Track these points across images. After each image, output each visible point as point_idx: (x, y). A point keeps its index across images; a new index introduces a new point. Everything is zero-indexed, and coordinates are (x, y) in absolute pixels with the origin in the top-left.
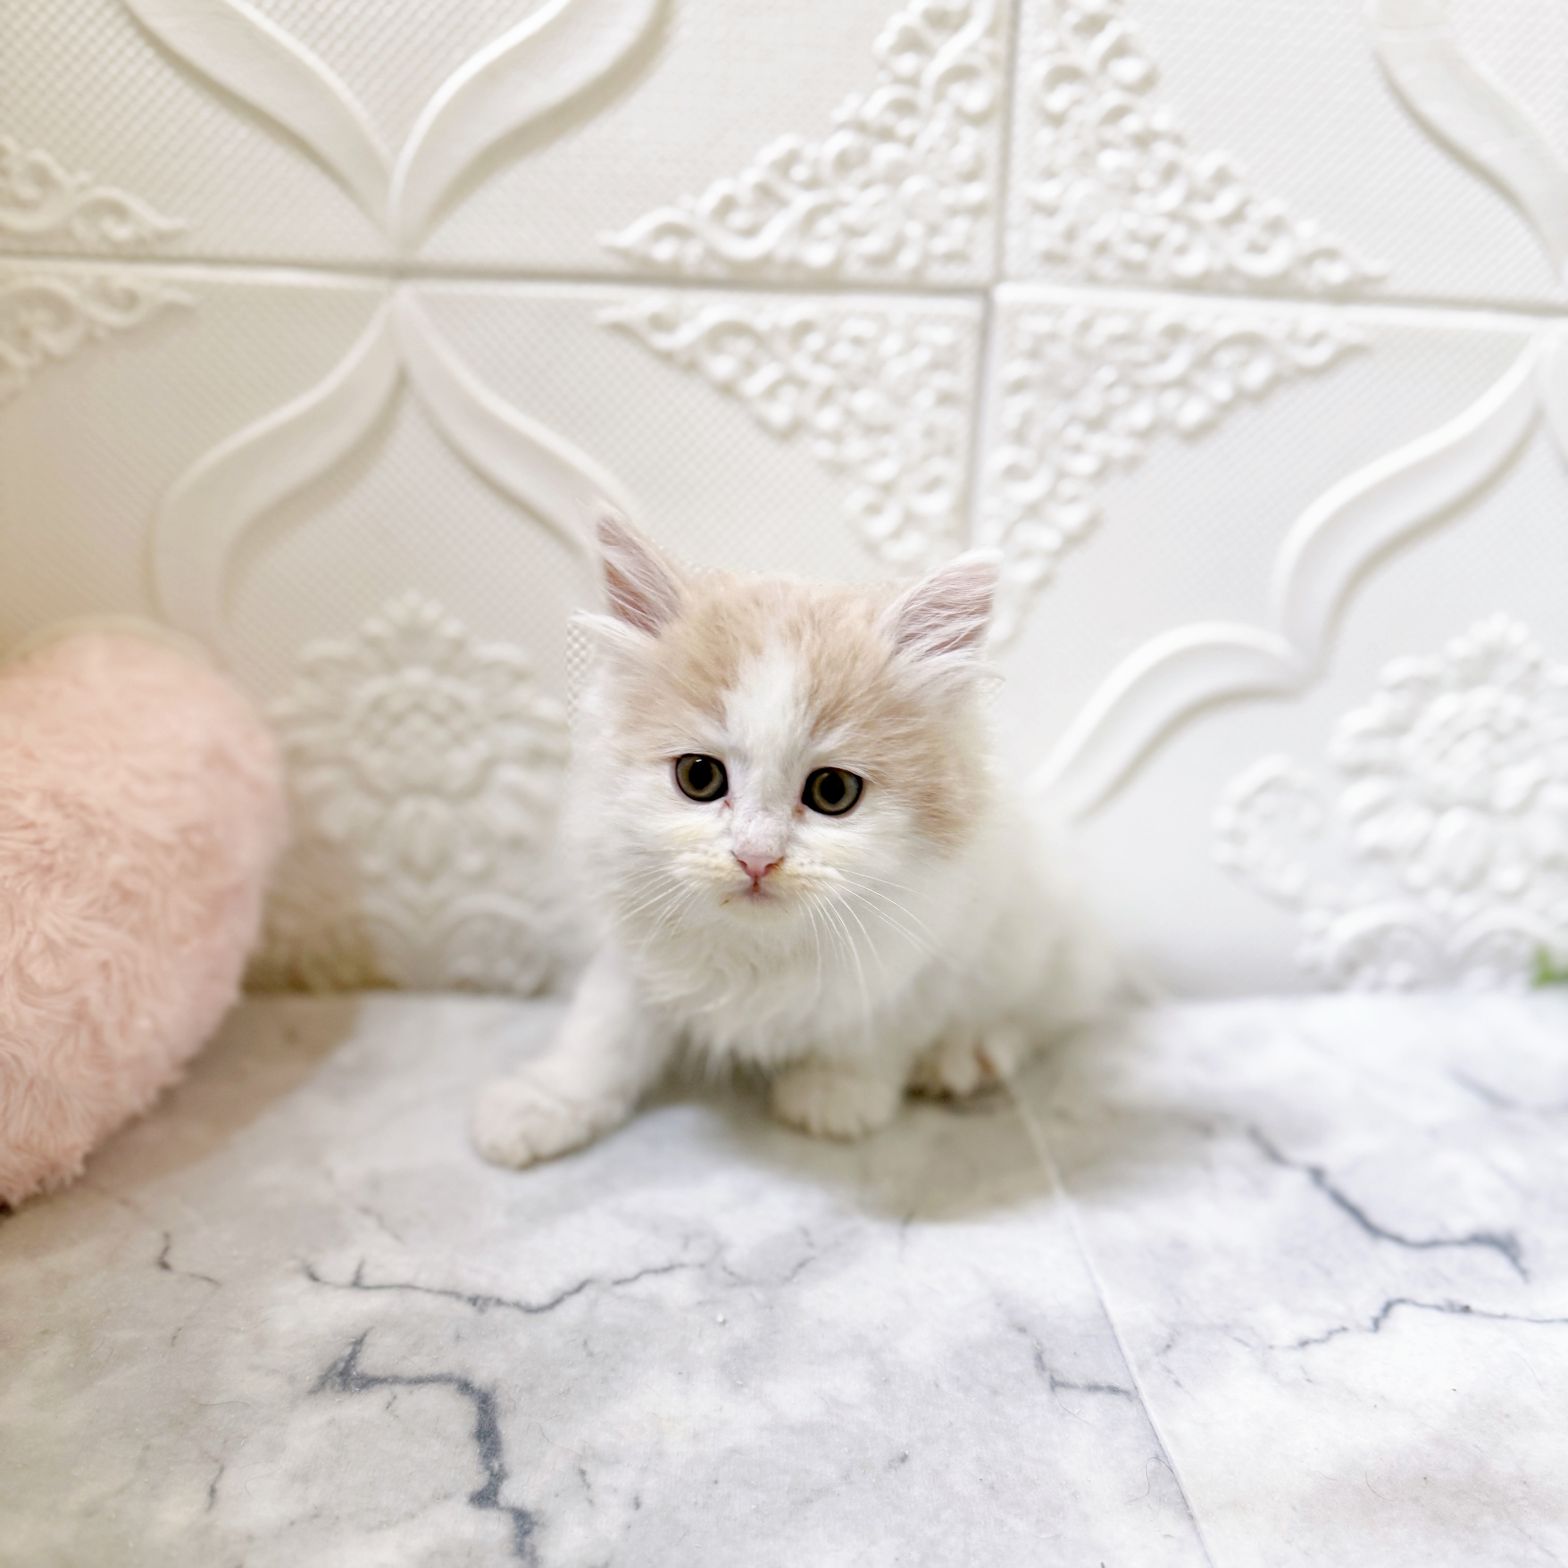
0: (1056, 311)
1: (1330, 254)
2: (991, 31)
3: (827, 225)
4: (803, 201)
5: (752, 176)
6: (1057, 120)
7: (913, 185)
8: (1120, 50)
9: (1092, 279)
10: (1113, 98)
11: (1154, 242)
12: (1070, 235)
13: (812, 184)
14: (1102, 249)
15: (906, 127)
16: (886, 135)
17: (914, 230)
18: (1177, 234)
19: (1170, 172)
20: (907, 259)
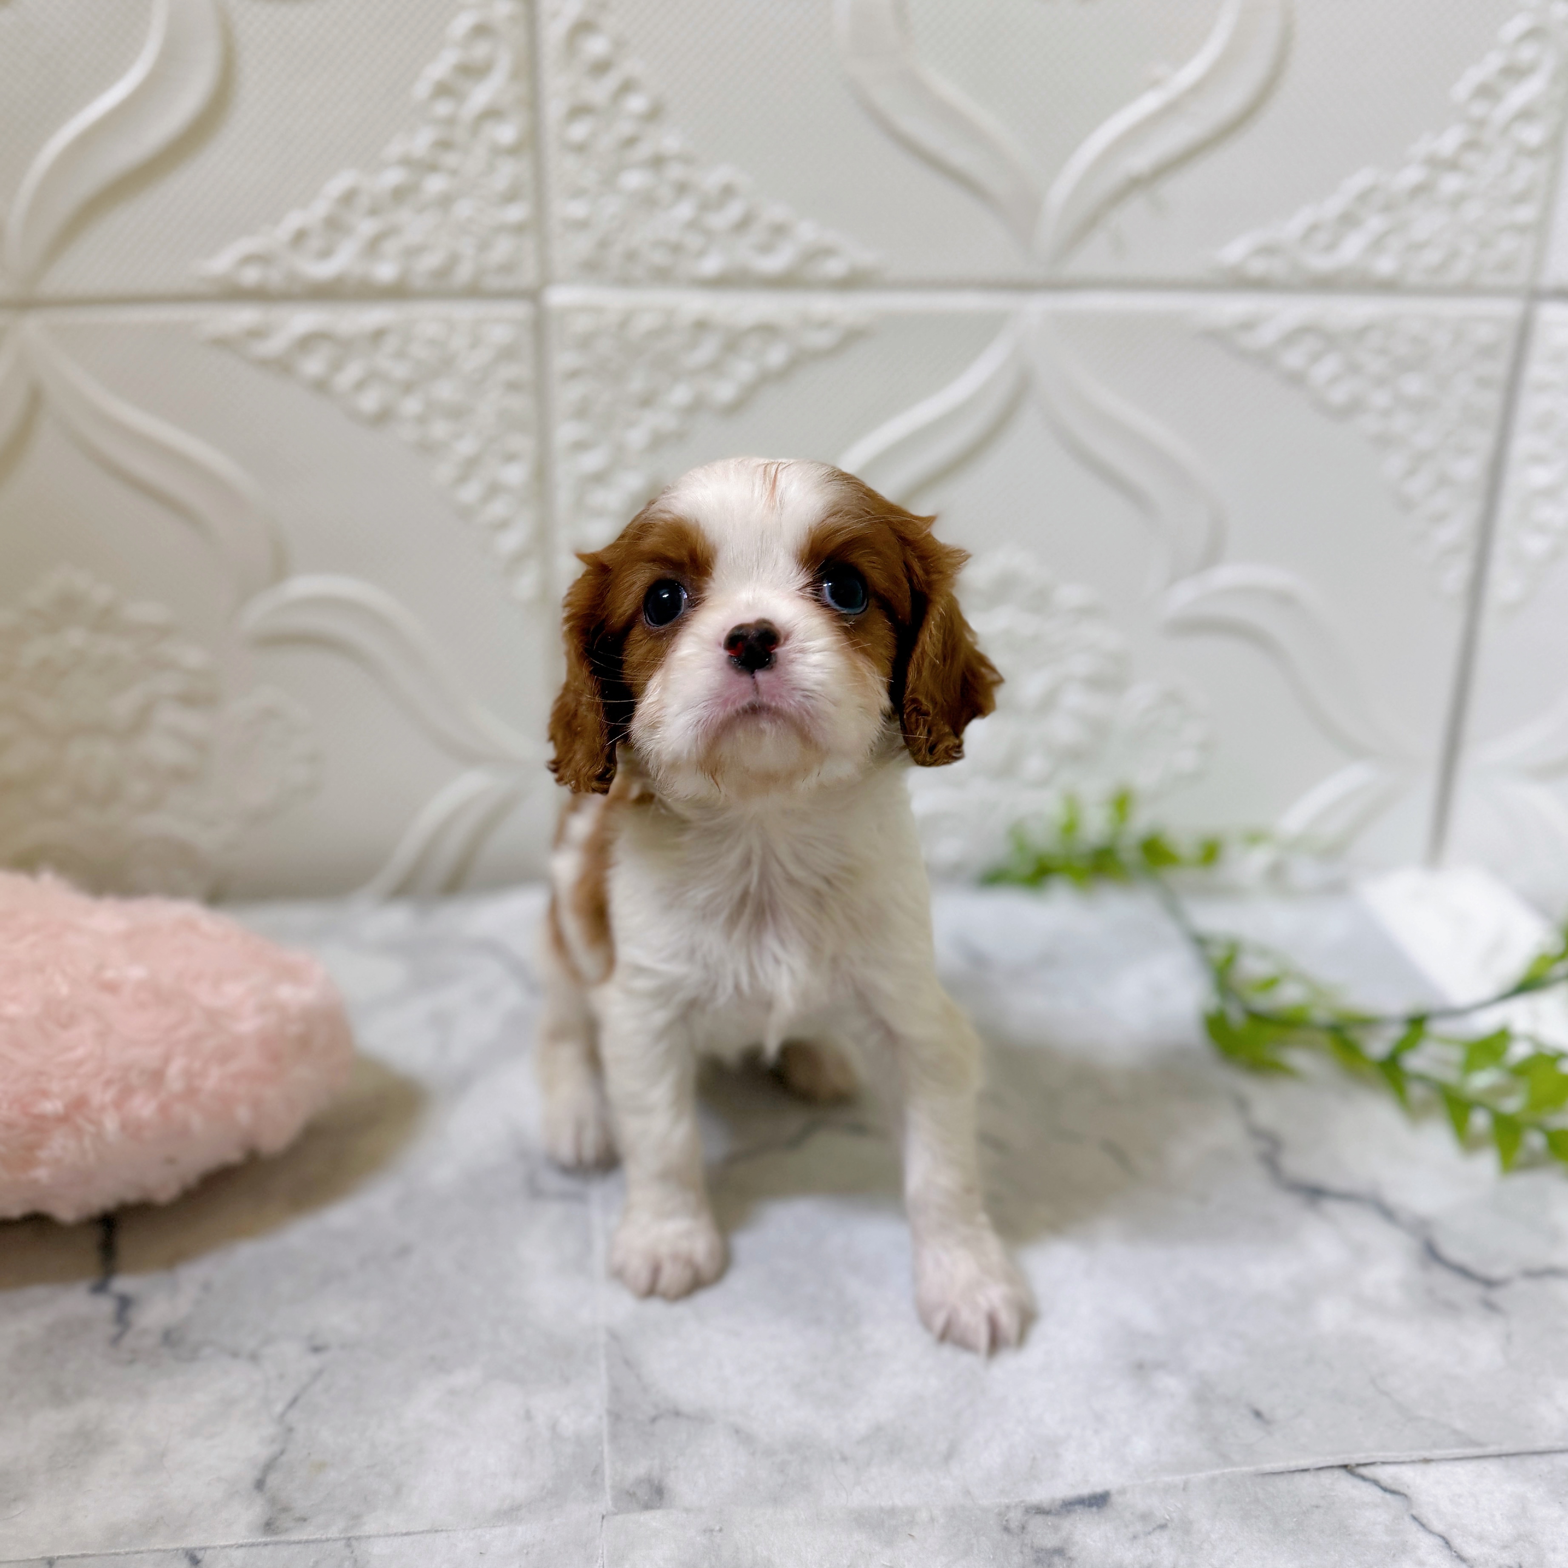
0: (597, 310)
1: (827, 252)
2: (515, 75)
3: (391, 247)
4: (367, 227)
5: (321, 208)
6: (580, 148)
7: (464, 209)
8: (627, 87)
9: (625, 282)
10: (625, 128)
11: (676, 249)
12: (603, 244)
13: (373, 212)
14: (631, 256)
15: (450, 159)
16: (432, 167)
17: (467, 247)
18: (694, 241)
19: (682, 189)
20: (464, 273)
